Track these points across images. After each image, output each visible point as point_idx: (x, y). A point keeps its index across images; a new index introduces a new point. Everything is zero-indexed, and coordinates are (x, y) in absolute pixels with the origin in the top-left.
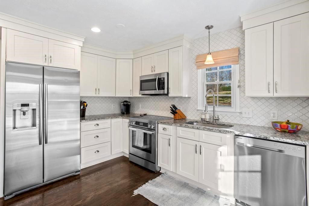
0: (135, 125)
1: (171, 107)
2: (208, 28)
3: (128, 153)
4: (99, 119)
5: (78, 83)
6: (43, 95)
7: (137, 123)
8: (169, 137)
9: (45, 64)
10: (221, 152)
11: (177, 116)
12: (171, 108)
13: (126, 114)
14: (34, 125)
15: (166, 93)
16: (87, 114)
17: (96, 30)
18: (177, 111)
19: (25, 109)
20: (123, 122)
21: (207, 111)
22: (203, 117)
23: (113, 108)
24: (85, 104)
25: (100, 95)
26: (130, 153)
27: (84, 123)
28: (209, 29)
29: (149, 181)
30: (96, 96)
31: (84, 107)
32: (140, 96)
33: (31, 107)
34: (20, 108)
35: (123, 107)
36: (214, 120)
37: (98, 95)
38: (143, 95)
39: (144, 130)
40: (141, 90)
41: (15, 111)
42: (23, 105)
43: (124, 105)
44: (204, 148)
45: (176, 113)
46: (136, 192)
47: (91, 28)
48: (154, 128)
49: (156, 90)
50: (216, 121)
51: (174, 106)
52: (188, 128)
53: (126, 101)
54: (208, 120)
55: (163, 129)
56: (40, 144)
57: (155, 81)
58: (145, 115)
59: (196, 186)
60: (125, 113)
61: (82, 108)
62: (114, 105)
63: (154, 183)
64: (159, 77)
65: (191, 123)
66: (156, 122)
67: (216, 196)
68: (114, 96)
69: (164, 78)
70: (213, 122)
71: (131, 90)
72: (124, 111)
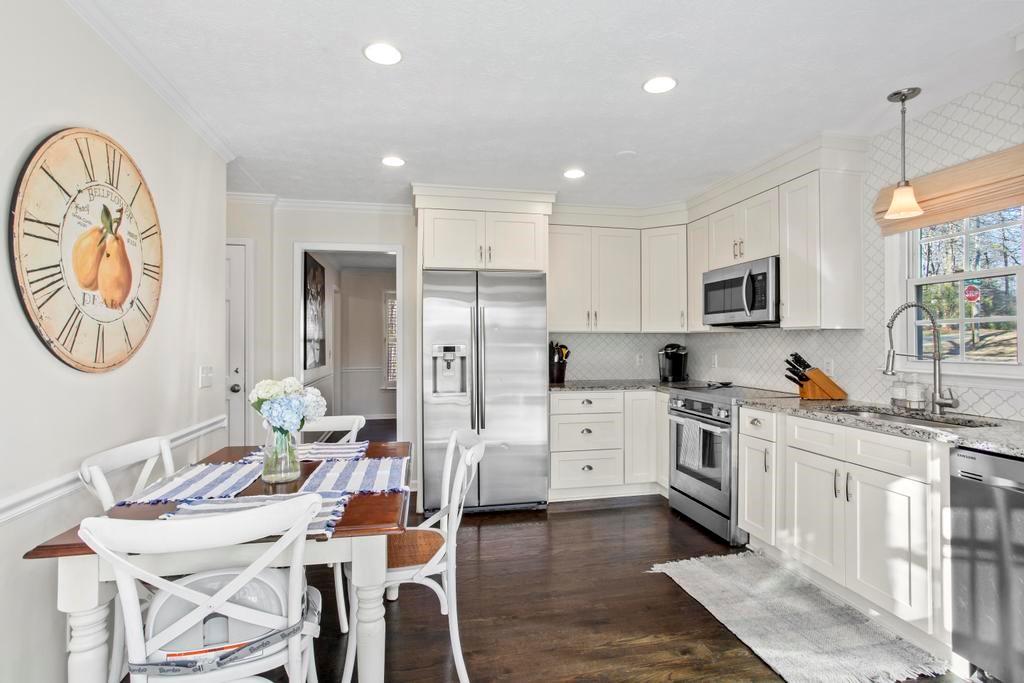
0: (683, 409)
1: (787, 361)
2: (899, 97)
3: (668, 487)
4: (592, 388)
5: (542, 298)
6: (477, 332)
7: (688, 404)
8: (767, 445)
9: (481, 266)
10: (909, 498)
11: (809, 387)
12: (791, 364)
13: (673, 381)
14: (463, 390)
15: (771, 318)
16: (569, 376)
17: (574, 174)
18: (807, 372)
19: (449, 355)
20: (658, 402)
21: (893, 374)
22: (900, 394)
23: (638, 364)
24: (565, 351)
25: (601, 328)
26: (672, 487)
27: (558, 395)
28: (903, 101)
29: (703, 558)
30: (589, 330)
31: (560, 358)
32: (707, 329)
33: (458, 354)
34: (441, 354)
35: (666, 363)
36: (938, 407)
37: (594, 330)
38: (714, 325)
39: (702, 422)
40: (707, 312)
41: (435, 358)
42: (447, 349)
43: (667, 354)
44: (861, 483)
45: (807, 379)
46: (658, 568)
47: (564, 172)
48: (727, 416)
49: (743, 310)
50: (946, 409)
51: (797, 359)
52: (813, 419)
53: (672, 346)
54: (914, 406)
55: (752, 423)
56: (473, 427)
57: (741, 284)
58: (726, 385)
59: (843, 599)
60: (670, 378)
61: (556, 359)
62: (641, 357)
63: (715, 564)
64: (754, 273)
65: (855, 411)
66: (734, 401)
67: (901, 639)
68: (637, 330)
69: (764, 275)
70: (933, 412)
71: (682, 315)
72: (667, 373)
